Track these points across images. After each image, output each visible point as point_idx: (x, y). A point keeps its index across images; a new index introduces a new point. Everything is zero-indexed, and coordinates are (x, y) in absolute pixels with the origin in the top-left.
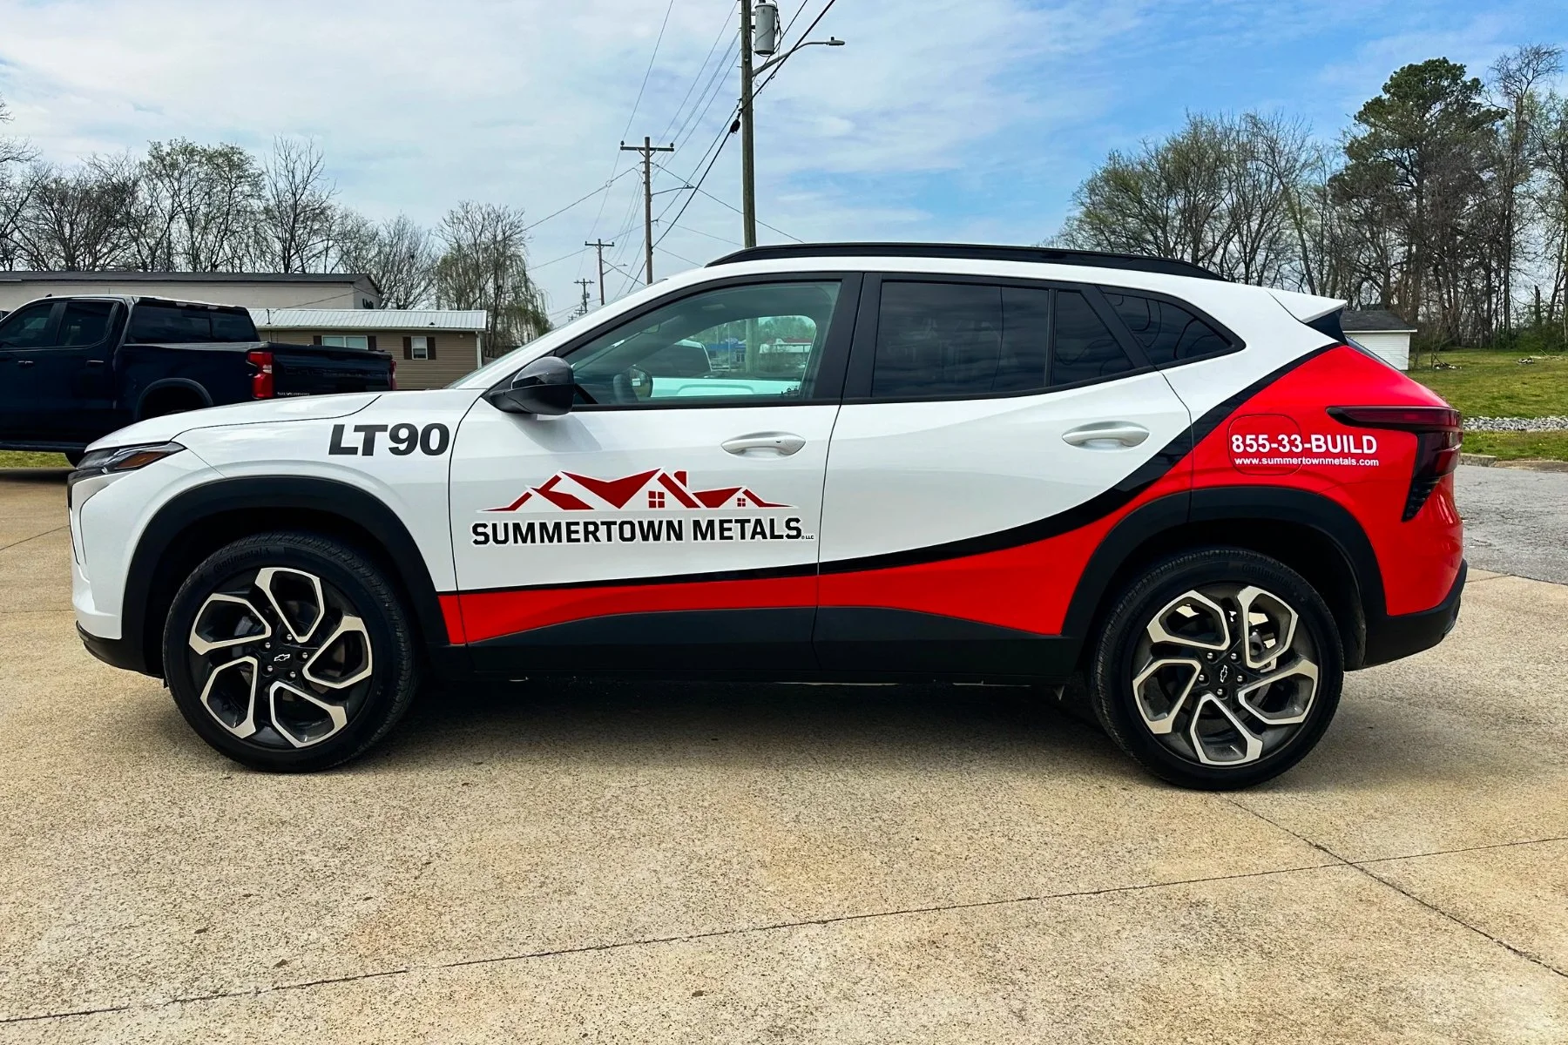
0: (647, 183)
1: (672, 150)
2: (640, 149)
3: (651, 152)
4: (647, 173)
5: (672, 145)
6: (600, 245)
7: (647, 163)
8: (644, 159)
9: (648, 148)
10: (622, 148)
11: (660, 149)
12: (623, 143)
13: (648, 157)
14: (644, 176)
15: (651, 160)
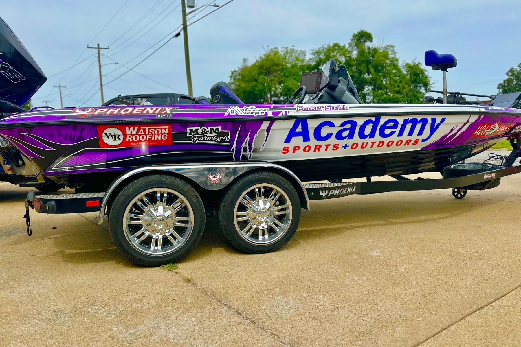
0: (99, 61)
1: (109, 49)
2: (96, 48)
3: (100, 49)
4: (99, 57)
5: (108, 47)
6: (60, 87)
7: (99, 53)
8: (97, 52)
9: (99, 48)
10: (88, 48)
11: (104, 48)
12: (88, 46)
13: (99, 51)
14: (98, 58)
15: (101, 52)
